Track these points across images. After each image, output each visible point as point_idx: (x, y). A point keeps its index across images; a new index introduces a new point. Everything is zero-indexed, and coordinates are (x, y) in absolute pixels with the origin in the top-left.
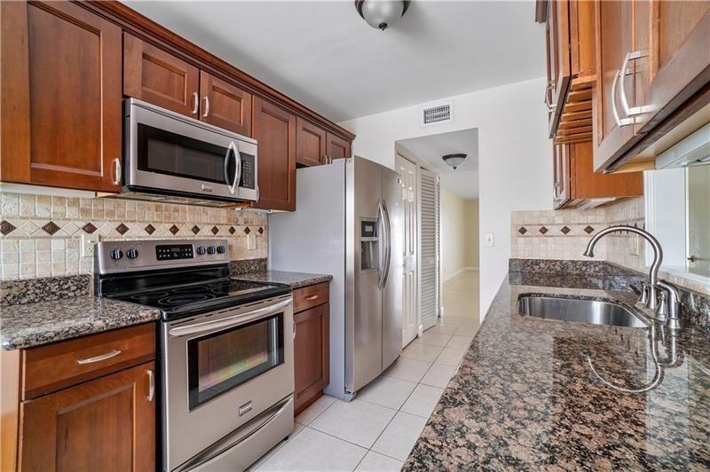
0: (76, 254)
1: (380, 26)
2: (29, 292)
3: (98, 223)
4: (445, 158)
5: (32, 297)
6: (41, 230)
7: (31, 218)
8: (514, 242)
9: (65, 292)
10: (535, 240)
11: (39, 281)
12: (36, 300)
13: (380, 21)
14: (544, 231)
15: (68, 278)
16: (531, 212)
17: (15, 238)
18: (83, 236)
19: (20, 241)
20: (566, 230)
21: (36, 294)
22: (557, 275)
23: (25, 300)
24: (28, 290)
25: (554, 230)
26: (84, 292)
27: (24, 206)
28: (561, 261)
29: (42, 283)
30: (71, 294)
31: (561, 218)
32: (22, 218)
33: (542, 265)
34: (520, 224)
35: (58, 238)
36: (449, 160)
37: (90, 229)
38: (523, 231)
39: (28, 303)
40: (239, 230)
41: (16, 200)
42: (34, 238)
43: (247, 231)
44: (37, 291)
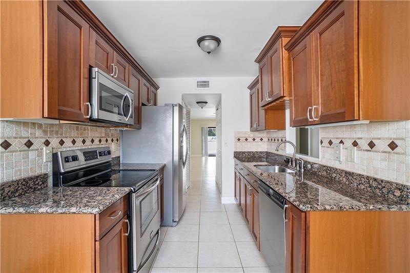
0: (41, 160)
1: (208, 52)
2: (19, 188)
3: (51, 139)
4: (198, 103)
5: (21, 191)
6: (24, 145)
7: (20, 138)
8: (236, 145)
9: (36, 186)
10: (243, 143)
11: (24, 180)
12: (23, 194)
13: (209, 51)
14: (246, 140)
15: (38, 177)
16: (242, 132)
17: (11, 152)
18: (44, 148)
19: (14, 154)
20: (254, 140)
21: (23, 189)
22: (251, 158)
23: (17, 194)
24: (19, 187)
25: (250, 140)
26: (45, 185)
27: (16, 130)
28: (253, 152)
29: (26, 181)
30: (39, 187)
31: (252, 135)
32: (15, 138)
33: (246, 154)
34: (238, 136)
35: (32, 150)
36: (199, 104)
37: (47, 143)
38: (239, 140)
39: (19, 195)
40: (110, 141)
41: (12, 125)
42: (21, 151)
43: (112, 140)
44: (23, 187)
